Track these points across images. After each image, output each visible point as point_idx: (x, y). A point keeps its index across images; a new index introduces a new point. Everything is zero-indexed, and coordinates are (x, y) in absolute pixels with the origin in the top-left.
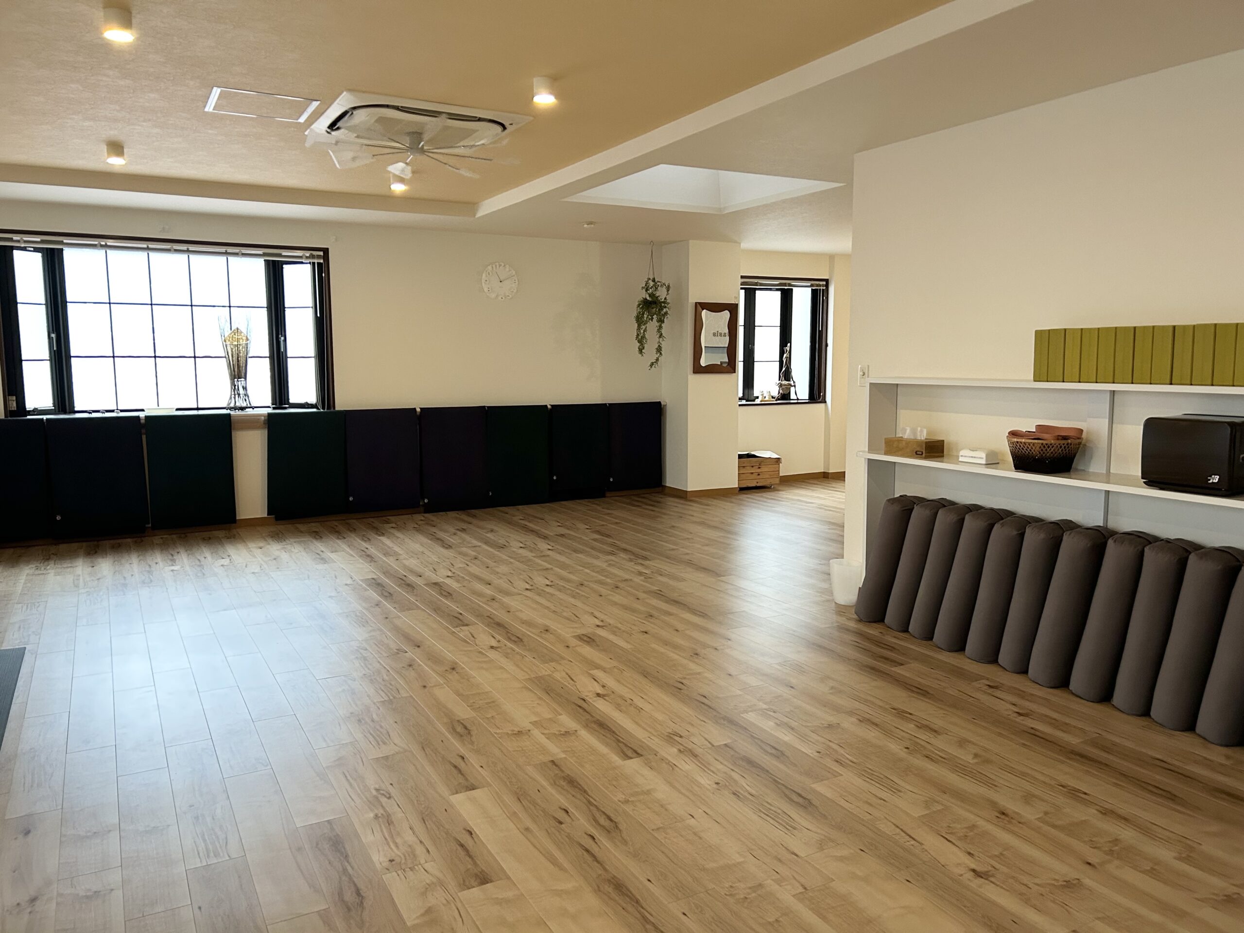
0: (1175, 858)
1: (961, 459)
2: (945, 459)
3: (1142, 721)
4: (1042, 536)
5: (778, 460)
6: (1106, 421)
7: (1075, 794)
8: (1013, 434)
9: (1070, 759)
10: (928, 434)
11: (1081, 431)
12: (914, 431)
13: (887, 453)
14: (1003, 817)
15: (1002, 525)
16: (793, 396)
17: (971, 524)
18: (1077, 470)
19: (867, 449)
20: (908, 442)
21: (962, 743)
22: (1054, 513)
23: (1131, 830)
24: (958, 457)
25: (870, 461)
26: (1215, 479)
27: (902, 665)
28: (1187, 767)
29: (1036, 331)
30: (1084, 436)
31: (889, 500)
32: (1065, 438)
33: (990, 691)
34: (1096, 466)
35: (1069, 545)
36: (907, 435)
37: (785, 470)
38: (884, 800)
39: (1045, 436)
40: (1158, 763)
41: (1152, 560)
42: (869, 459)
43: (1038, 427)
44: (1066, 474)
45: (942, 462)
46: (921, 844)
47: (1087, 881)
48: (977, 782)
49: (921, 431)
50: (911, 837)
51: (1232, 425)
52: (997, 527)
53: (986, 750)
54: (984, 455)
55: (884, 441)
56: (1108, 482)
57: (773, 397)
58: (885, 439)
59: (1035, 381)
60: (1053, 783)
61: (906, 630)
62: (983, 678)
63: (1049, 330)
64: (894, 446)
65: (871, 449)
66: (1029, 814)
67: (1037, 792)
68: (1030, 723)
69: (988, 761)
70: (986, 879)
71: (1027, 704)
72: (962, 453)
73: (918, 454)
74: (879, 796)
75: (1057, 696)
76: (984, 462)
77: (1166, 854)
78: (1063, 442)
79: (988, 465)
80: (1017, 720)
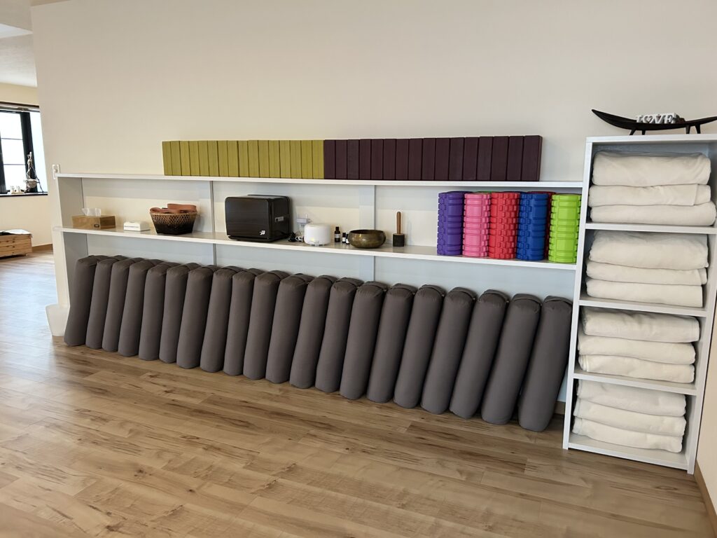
0: (244, 468)
1: (125, 228)
2: (117, 229)
3: (239, 379)
4: (176, 275)
5: (29, 236)
6: (209, 200)
7: (191, 441)
8: (154, 210)
9: (192, 416)
10: (102, 212)
11: (195, 207)
12: (92, 211)
13: (75, 227)
14: (140, 474)
15: (152, 271)
16: (39, 190)
17: (134, 271)
18: (196, 231)
19: (61, 225)
20: (89, 219)
21: (123, 424)
22: (185, 259)
23: (222, 456)
24: (123, 227)
25: (65, 234)
26: (263, 233)
27: (92, 374)
28: (259, 402)
29: (163, 143)
30: (198, 209)
31: (79, 260)
32: (185, 212)
33: (151, 380)
34: (207, 229)
35: (193, 278)
36: (88, 213)
37: (35, 243)
38: (50, 490)
39: (172, 211)
40: (244, 404)
41: (238, 283)
42: (64, 232)
43: (169, 205)
44: (189, 235)
45: (115, 231)
46: (71, 519)
47: (188, 505)
48: (126, 452)
49: (98, 211)
50: (64, 515)
51: (269, 200)
52: (149, 272)
53: (139, 425)
54: (139, 225)
55: (71, 218)
56: (214, 238)
57: (22, 191)
58: (73, 217)
59: (165, 175)
60: (178, 436)
61: (100, 348)
62: (148, 371)
63: (170, 142)
64: (79, 221)
65: (65, 225)
66: (158, 466)
67: (166, 447)
68: (172, 396)
69: (138, 433)
70: (116, 531)
71: (173, 384)
72: (125, 224)
73: (96, 227)
74: (47, 487)
75: (193, 374)
76: (139, 230)
77: (237, 466)
78: (185, 214)
79: (142, 231)
80: (164, 396)
